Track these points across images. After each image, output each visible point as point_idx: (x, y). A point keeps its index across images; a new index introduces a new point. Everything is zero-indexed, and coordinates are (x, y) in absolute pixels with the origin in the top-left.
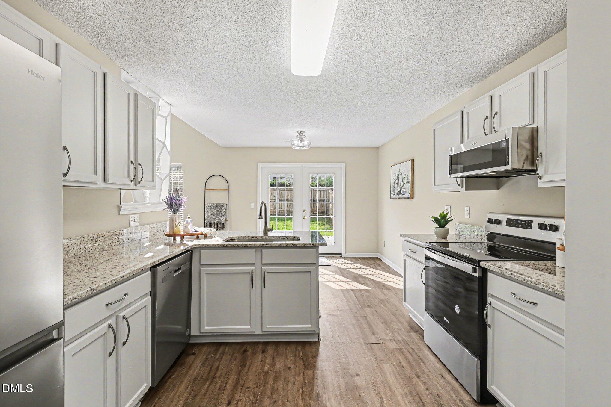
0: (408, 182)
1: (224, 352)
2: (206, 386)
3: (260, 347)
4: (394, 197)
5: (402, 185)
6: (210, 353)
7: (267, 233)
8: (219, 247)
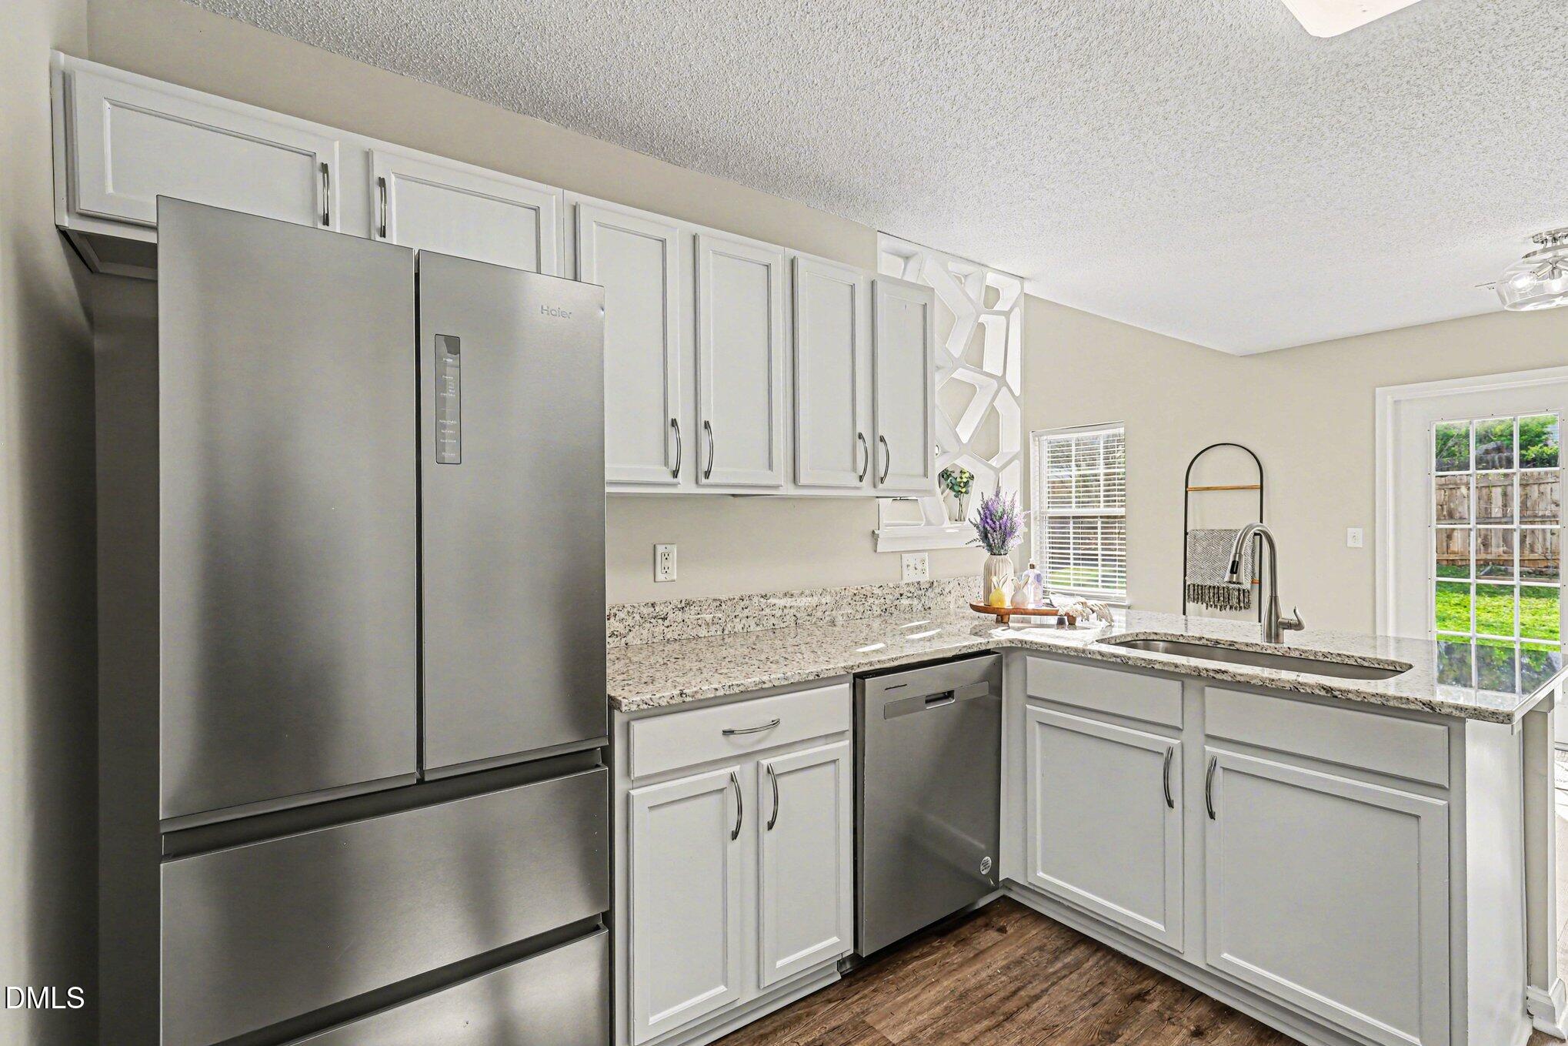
1: (1077, 965)
2: (979, 1027)
3: (1195, 1013)
6: (1041, 949)
7: (1277, 635)
8: (1068, 656)
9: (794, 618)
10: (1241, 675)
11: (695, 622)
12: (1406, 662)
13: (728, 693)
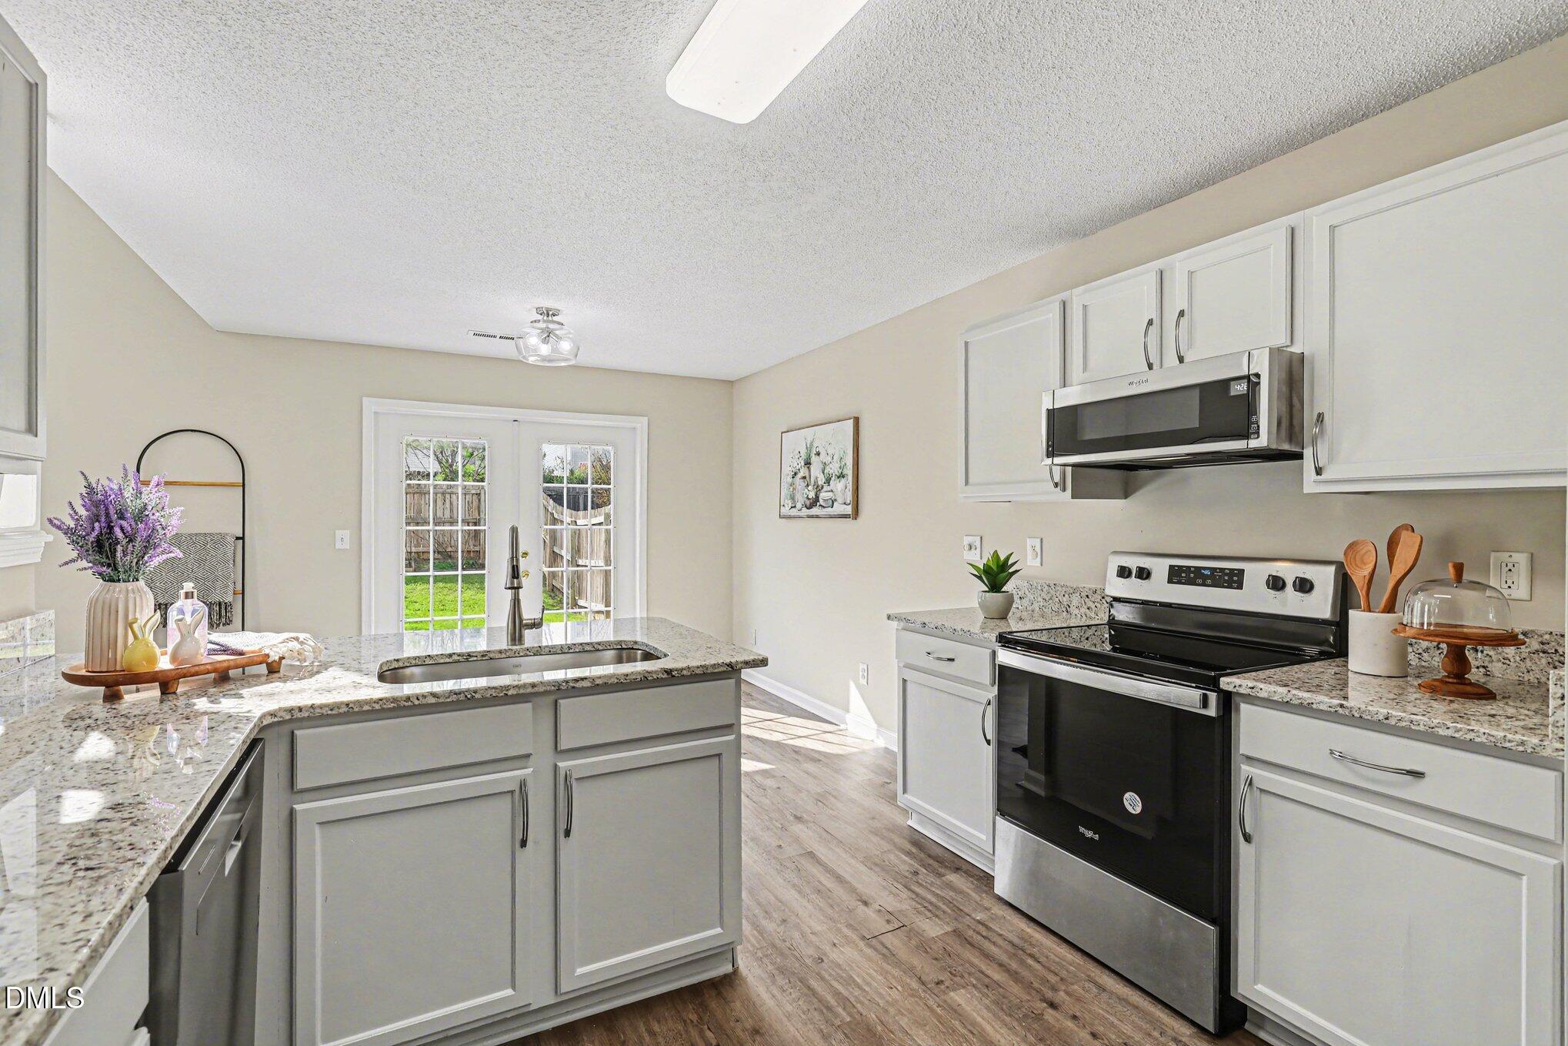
0: (841, 476)
4: (794, 512)
5: (820, 483)
7: (521, 636)
12: (630, 639)
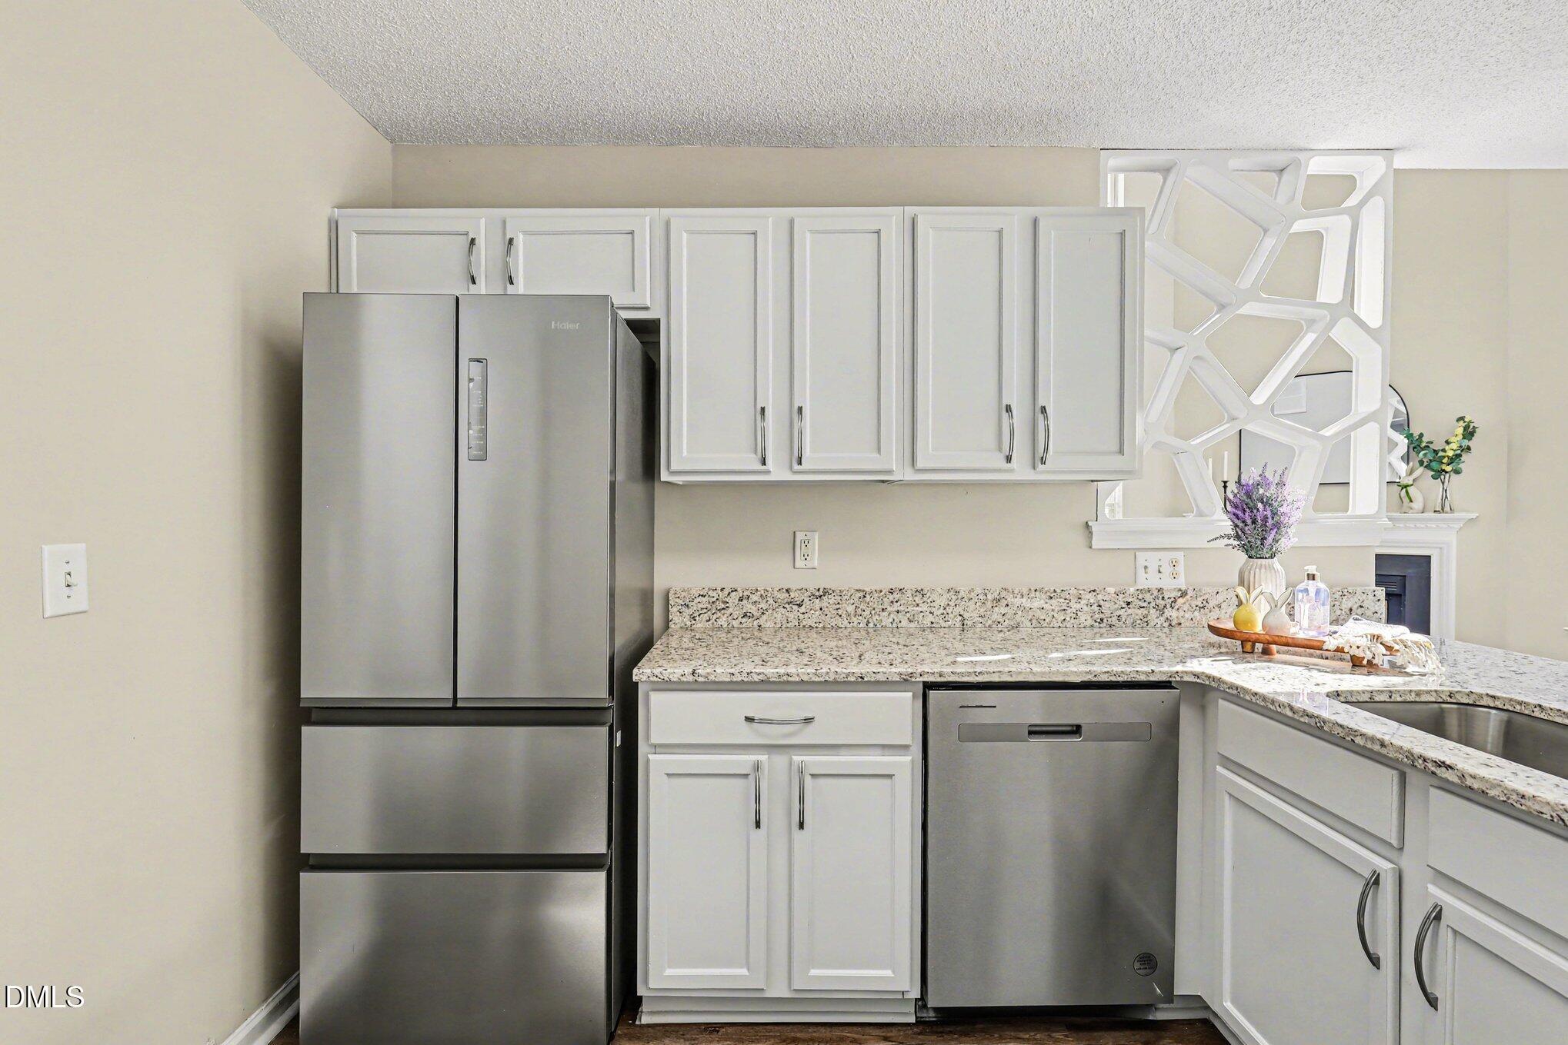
9: (960, 618)
10: (1474, 777)
11: (835, 612)
13: (746, 680)
